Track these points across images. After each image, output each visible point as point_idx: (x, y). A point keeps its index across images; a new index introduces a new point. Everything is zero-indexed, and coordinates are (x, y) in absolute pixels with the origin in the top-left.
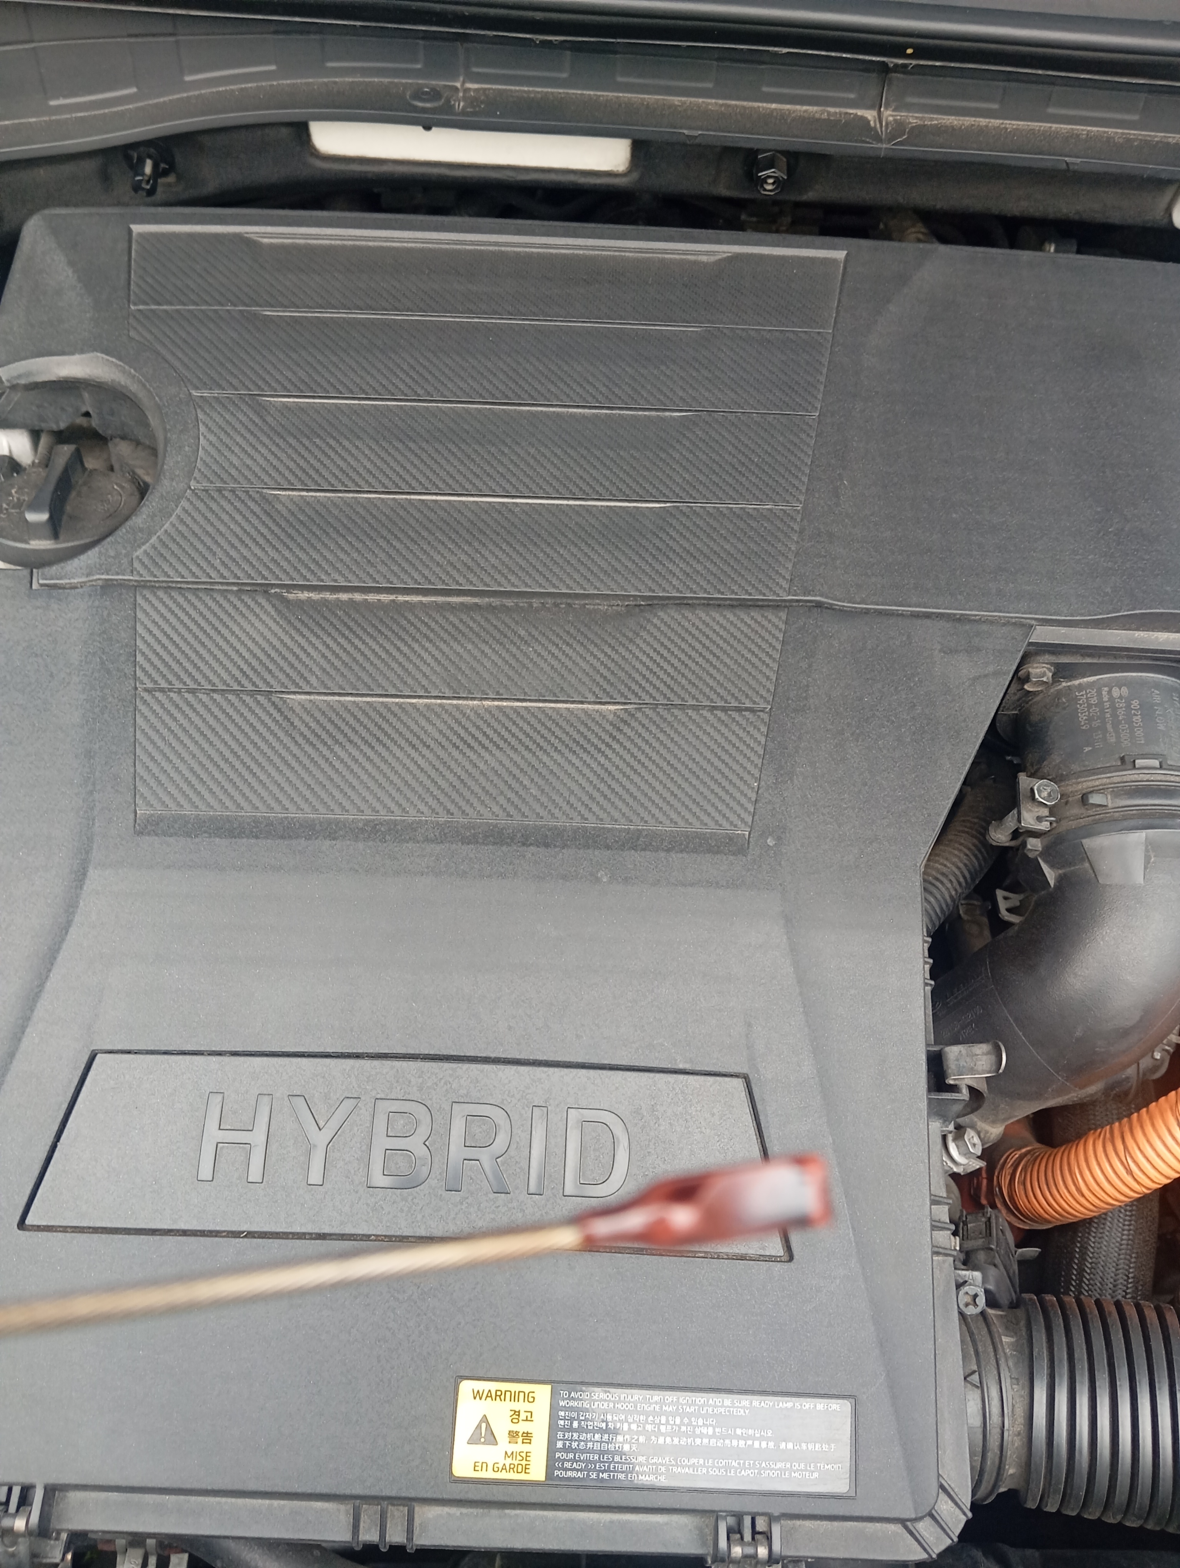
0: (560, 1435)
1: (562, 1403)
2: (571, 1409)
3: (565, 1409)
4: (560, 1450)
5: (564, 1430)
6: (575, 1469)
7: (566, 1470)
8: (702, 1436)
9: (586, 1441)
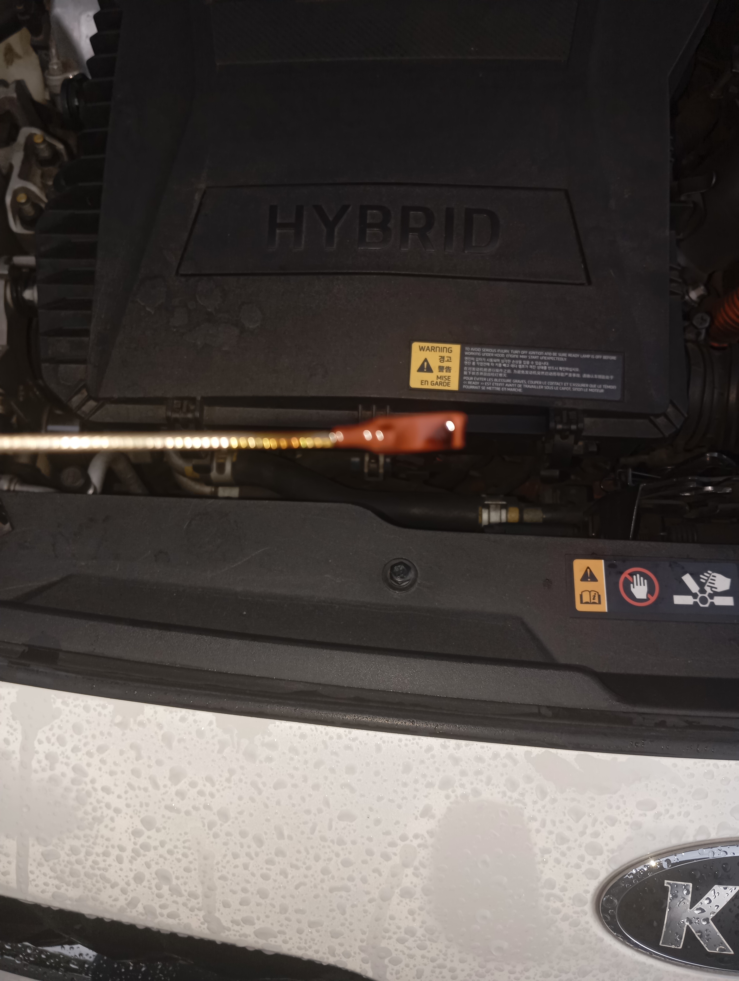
0: (465, 368)
1: (466, 353)
2: (471, 356)
3: (468, 356)
4: (466, 376)
5: (468, 366)
6: (474, 385)
7: (469, 385)
8: (541, 370)
9: (480, 372)
